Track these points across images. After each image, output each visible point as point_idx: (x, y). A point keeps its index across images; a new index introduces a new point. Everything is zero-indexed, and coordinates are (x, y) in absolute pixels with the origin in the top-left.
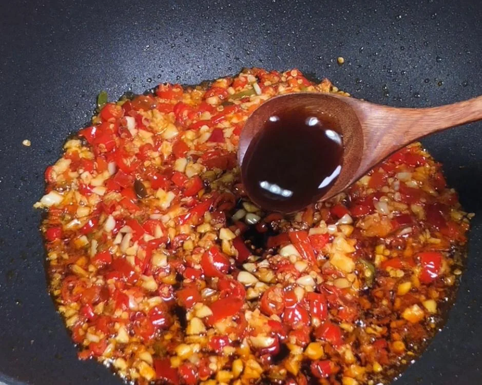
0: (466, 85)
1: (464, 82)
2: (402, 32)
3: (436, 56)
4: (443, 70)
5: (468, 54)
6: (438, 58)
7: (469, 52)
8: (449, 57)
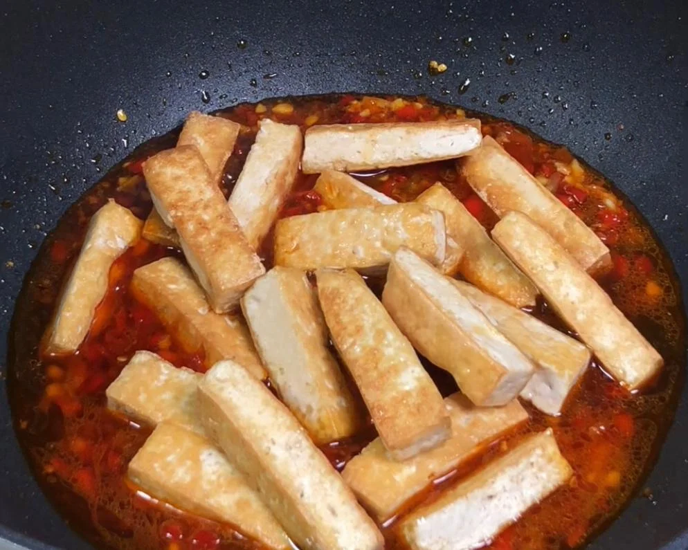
0: (632, 139)
1: (628, 136)
2: (543, 68)
3: (590, 101)
4: (600, 119)
5: (634, 97)
6: (593, 103)
7: (635, 96)
8: (608, 101)
